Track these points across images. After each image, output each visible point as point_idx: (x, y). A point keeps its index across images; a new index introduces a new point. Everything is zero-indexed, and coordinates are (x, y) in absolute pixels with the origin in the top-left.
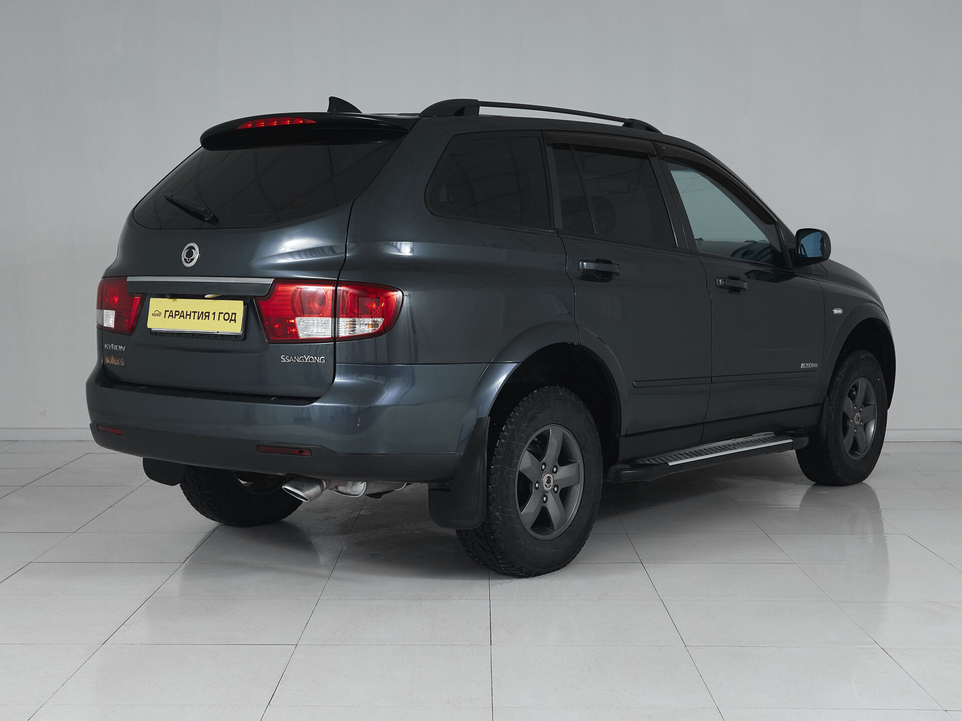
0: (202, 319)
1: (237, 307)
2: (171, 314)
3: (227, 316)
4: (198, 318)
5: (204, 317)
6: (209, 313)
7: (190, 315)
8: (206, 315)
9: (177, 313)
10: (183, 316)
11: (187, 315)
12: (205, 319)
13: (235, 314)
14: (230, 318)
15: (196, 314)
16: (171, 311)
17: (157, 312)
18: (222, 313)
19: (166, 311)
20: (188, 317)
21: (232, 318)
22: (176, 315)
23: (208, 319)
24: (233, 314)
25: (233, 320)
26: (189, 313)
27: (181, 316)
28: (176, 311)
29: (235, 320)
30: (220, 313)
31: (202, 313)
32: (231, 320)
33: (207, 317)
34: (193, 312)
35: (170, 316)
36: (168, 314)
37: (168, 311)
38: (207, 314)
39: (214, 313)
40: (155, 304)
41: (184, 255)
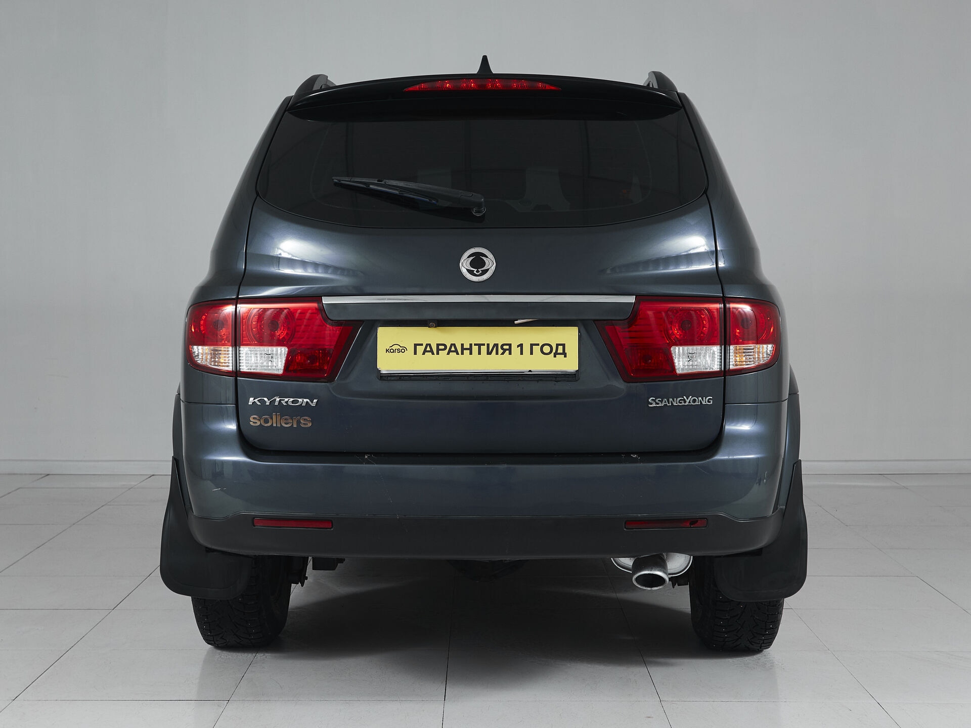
0: (497, 353)
1: (570, 336)
2: (429, 349)
3: (545, 348)
4: (488, 353)
5: (500, 351)
6: (510, 345)
8: (507, 349)
9: (441, 347)
12: (503, 354)
13: (564, 345)
14: (554, 351)
15: (486, 347)
17: (395, 347)
18: (539, 345)
19: (416, 345)
20: (464, 352)
21: (559, 350)
22: (438, 350)
23: (510, 353)
24: (558, 345)
25: (560, 354)
26: (468, 347)
28: (438, 345)
29: (564, 354)
30: (532, 345)
31: (495, 345)
32: (557, 354)
33: (507, 352)
34: (475, 345)
36: (420, 349)
38: (507, 347)
39: (521, 346)
40: (386, 336)
41: (465, 265)
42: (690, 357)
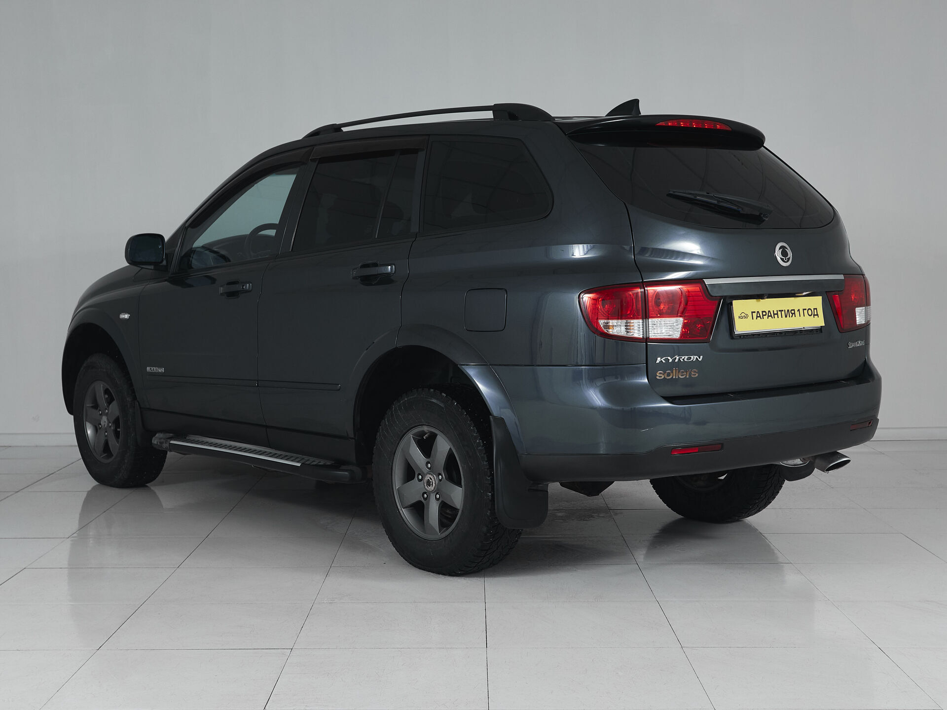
1: (817, 302)
2: (758, 315)
3: (810, 311)
4: (786, 317)
5: (791, 315)
6: (794, 310)
7: (777, 314)
8: (791, 313)
9: (764, 313)
10: (771, 316)
11: (774, 314)
12: (792, 317)
13: (816, 309)
15: (783, 312)
16: (758, 312)
17: (743, 315)
18: (806, 309)
19: (752, 312)
20: (776, 316)
22: (763, 315)
24: (814, 309)
25: (816, 315)
26: (775, 312)
27: (768, 316)
28: (763, 312)
29: (817, 315)
30: (804, 310)
31: (788, 310)
32: (814, 315)
33: (794, 315)
35: (757, 317)
36: (755, 315)
37: (755, 312)
38: (793, 312)
39: (799, 310)
40: (739, 307)
41: (778, 254)
42: (860, 313)
